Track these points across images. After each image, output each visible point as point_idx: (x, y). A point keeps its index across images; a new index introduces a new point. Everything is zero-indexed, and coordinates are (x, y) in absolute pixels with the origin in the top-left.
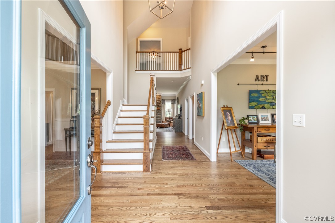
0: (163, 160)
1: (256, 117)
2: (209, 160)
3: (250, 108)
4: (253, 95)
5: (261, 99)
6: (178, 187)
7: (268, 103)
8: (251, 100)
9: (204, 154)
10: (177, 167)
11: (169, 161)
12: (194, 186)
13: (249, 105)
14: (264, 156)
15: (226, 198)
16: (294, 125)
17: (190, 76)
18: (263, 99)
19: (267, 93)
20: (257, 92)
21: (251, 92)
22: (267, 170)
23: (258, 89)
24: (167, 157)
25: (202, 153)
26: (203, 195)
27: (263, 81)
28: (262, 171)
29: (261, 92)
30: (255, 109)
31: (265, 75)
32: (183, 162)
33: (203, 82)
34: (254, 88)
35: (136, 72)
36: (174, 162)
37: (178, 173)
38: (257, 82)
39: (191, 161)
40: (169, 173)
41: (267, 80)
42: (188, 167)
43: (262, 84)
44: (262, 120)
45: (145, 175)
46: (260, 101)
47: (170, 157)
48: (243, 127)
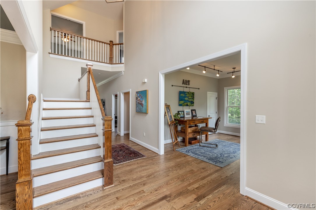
0: (114, 165)
1: (183, 112)
2: (158, 154)
3: (180, 105)
4: (181, 95)
5: (186, 99)
6: (157, 190)
7: (189, 101)
8: (180, 99)
9: (148, 149)
10: (135, 168)
11: (122, 164)
12: (169, 184)
13: (179, 103)
14: (191, 142)
15: (199, 185)
16: (256, 122)
17: (123, 72)
18: (187, 98)
19: (189, 94)
20: (184, 93)
21: (180, 93)
22: (201, 153)
23: (185, 91)
24: (117, 161)
25: (146, 148)
26: (184, 189)
27: (187, 84)
28: (198, 154)
29: (186, 93)
30: (182, 107)
31: (188, 81)
32: (137, 162)
33: (146, 81)
34: (182, 89)
35: (51, 55)
36: (128, 164)
37: (143, 175)
38: (184, 85)
39: (143, 159)
40: (134, 178)
41: (189, 85)
42: (146, 166)
43: (186, 87)
44: (187, 115)
45: (109, 189)
46: (185, 100)
47: (119, 160)
48: (179, 121)
